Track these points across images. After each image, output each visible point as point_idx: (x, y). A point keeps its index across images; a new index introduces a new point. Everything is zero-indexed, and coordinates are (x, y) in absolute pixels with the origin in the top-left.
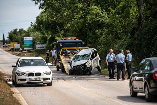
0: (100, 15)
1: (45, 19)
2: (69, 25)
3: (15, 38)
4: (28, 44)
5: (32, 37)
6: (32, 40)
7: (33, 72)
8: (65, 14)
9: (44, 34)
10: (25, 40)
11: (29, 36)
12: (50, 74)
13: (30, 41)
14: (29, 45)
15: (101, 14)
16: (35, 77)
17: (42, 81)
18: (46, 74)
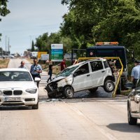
0: (134, 12)
2: (99, 27)
3: (44, 46)
4: (56, 54)
5: (62, 45)
6: (62, 48)
7: (10, 89)
8: (98, 11)
9: (75, 40)
10: (52, 48)
11: (58, 43)
12: (35, 92)
13: (59, 50)
14: (57, 56)
15: (135, 10)
17: (24, 102)
18: (30, 92)
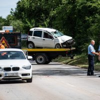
1: (27, 5)
7: (9, 66)
12: (30, 68)
16: (12, 72)
18: (25, 68)
